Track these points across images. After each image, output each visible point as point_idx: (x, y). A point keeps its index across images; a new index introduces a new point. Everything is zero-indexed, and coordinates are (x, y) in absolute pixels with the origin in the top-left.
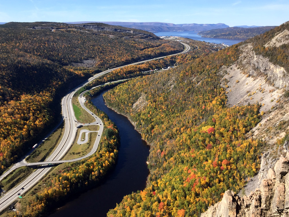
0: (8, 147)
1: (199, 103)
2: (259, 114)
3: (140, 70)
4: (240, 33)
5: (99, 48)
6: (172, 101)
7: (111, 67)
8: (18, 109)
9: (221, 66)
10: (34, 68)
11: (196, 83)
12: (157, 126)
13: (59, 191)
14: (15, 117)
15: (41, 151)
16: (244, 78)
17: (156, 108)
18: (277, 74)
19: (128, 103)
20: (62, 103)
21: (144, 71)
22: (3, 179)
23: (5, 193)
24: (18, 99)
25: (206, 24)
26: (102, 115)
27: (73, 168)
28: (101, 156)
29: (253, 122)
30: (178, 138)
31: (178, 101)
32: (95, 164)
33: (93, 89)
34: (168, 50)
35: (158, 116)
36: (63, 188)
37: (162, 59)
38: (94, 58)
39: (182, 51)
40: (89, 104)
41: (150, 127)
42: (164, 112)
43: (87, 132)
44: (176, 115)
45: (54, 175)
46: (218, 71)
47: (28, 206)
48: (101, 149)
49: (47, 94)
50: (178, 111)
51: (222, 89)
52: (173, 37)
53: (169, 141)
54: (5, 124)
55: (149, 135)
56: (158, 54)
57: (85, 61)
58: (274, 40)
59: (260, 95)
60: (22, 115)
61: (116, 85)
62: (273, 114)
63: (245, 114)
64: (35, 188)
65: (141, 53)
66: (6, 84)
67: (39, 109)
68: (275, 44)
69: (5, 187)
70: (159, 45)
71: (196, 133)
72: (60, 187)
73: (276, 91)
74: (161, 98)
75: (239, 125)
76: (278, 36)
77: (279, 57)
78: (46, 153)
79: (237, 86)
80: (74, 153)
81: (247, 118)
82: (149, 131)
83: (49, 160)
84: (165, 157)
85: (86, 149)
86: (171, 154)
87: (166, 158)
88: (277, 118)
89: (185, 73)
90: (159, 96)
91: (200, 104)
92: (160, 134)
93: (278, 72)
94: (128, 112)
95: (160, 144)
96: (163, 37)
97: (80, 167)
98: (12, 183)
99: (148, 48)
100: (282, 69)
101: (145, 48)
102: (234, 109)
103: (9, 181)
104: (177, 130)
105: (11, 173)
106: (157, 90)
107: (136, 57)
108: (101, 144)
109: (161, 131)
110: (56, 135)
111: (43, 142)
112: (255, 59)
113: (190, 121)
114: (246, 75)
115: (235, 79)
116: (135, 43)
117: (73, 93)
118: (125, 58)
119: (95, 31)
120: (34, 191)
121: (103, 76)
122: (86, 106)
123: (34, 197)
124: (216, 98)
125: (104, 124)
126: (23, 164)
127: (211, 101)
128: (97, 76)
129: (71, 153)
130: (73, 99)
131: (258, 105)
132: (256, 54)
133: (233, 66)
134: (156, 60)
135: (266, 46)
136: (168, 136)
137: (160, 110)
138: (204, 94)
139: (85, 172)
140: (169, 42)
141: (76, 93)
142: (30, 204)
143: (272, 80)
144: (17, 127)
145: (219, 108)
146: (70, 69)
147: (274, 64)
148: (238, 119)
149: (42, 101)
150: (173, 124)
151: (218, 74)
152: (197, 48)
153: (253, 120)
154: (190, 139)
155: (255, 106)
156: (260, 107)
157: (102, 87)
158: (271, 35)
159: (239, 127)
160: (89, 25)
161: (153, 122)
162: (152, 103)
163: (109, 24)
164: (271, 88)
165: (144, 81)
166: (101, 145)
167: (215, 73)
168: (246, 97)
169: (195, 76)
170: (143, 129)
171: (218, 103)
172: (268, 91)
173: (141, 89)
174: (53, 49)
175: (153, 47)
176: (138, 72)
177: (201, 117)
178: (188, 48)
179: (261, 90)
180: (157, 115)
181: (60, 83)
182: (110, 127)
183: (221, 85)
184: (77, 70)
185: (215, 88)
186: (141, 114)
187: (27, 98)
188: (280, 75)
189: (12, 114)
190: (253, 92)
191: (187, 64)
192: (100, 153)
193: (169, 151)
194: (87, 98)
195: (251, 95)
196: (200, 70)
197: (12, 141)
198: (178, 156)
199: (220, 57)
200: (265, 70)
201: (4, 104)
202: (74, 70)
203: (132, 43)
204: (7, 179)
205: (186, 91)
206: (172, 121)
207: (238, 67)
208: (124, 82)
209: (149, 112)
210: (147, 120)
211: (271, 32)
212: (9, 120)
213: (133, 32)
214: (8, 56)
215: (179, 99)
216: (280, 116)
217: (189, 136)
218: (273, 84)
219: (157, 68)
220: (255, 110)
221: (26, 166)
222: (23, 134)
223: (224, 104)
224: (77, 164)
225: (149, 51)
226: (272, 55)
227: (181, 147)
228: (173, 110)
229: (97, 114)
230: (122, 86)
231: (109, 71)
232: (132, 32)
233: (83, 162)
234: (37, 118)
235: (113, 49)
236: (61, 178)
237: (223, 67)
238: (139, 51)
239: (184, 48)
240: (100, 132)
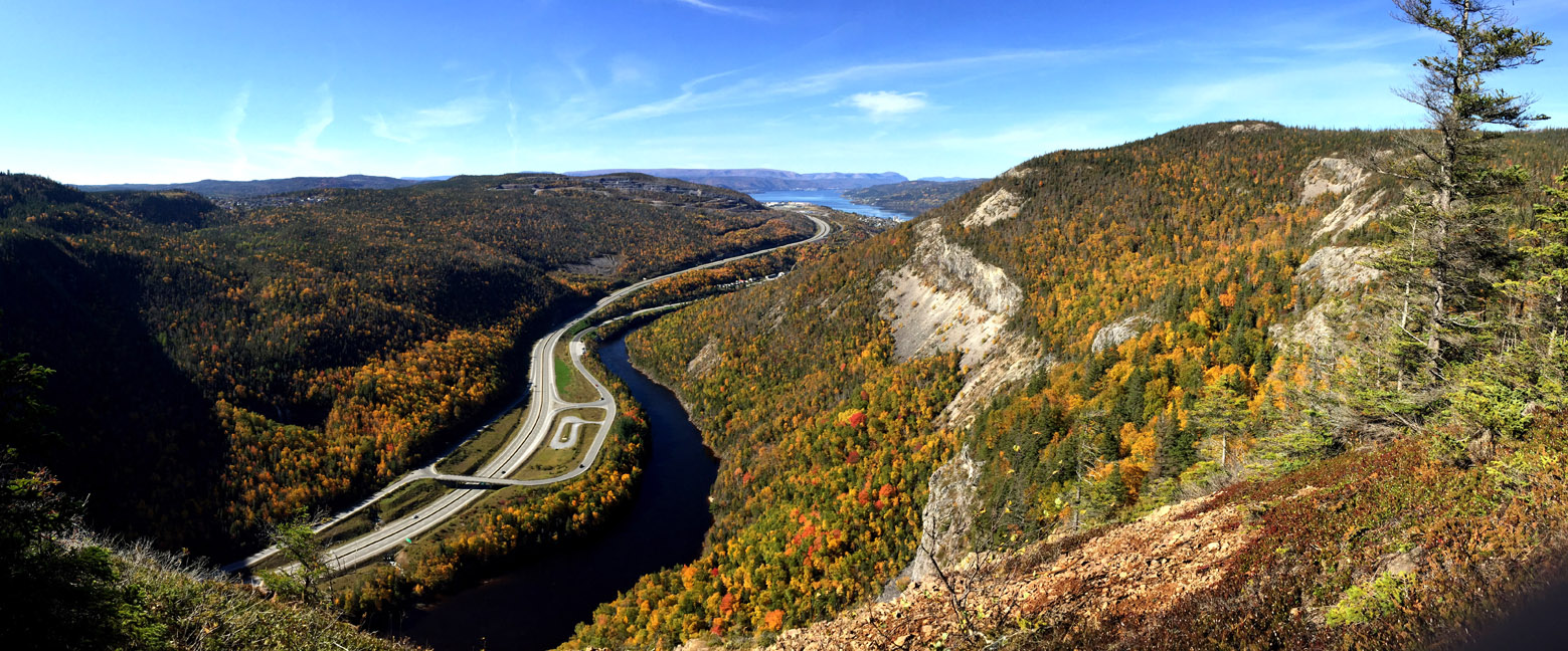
0: (406, 435)
1: (834, 357)
2: (958, 373)
3: (714, 281)
4: (929, 193)
5: (629, 232)
6: (777, 354)
7: (650, 274)
8: (438, 360)
9: (879, 271)
10: (485, 274)
11: (829, 312)
12: (738, 413)
13: (491, 546)
14: (429, 376)
15: (470, 453)
16: (927, 296)
17: (740, 372)
18: (990, 283)
19: (678, 359)
20: (533, 354)
21: (722, 283)
22: (383, 498)
23: (383, 526)
24: (442, 337)
25: (860, 174)
26: (616, 385)
27: (530, 500)
28: (600, 479)
29: (947, 391)
30: (785, 440)
31: (790, 354)
32: (582, 495)
33: (606, 325)
34: (781, 233)
35: (742, 390)
36: (501, 539)
37: (765, 254)
38: (615, 253)
39: (811, 236)
40: (591, 360)
41: (723, 415)
42: (758, 379)
43: (577, 423)
44: (785, 386)
45: (487, 507)
46: (872, 282)
47: (421, 562)
48: (601, 463)
49: (502, 332)
50: (789, 377)
51: (883, 322)
52: (796, 203)
53: (762, 448)
54: (408, 387)
55: (720, 434)
56: (758, 243)
57: (595, 262)
58: (980, 211)
59: (960, 330)
60: (445, 372)
61: (658, 315)
62: (987, 368)
63: (930, 377)
64: (442, 527)
65: (718, 241)
66: (424, 305)
67: (481, 363)
68: (982, 219)
69: (385, 514)
70: (761, 223)
71: (824, 427)
72: (495, 536)
73: (990, 320)
74: (753, 348)
75: (919, 402)
76: (988, 203)
77: (992, 247)
78: (480, 458)
79: (913, 313)
80: (539, 467)
81: (935, 383)
82: (720, 425)
83: (485, 475)
84: (750, 487)
85: (568, 462)
86: (764, 479)
87: (754, 488)
88: (996, 378)
89: (806, 289)
90: (749, 343)
91: (836, 359)
92: (745, 430)
93: (991, 279)
94: (677, 379)
95: (742, 454)
96: (773, 204)
97: (546, 499)
98: (399, 508)
99: (735, 230)
100: (999, 272)
101: (727, 231)
102: (908, 366)
103: (394, 504)
104: (783, 422)
105: (403, 488)
106: (743, 328)
107: (705, 251)
108: (604, 451)
109: (746, 423)
110: (507, 421)
111: (479, 434)
112: (947, 252)
113: (814, 401)
114: (932, 289)
115: (910, 299)
116: (706, 219)
117: (562, 332)
118: (682, 255)
119: (625, 190)
120: (440, 533)
121: (631, 296)
122: (584, 363)
123: (437, 546)
124: (869, 345)
125: (618, 407)
126: (429, 473)
127: (859, 353)
128: (617, 295)
129: (534, 465)
130: (557, 346)
131: (957, 352)
132: (948, 243)
133: (904, 270)
134: (752, 258)
135: (966, 223)
136: (760, 438)
137: (749, 376)
138: (844, 337)
139: (555, 513)
140: (784, 215)
141: (565, 333)
142: (425, 558)
143: (981, 297)
144: (429, 395)
145: (877, 366)
146: (559, 277)
147: (984, 261)
148: (916, 389)
149: (491, 346)
150: (774, 408)
151: (873, 290)
152: (840, 228)
153: (946, 387)
154: (811, 442)
155: (951, 355)
156: (959, 355)
157: (625, 322)
158: (974, 201)
159: (918, 407)
160: (612, 177)
161: (731, 403)
162: (730, 358)
163: (661, 175)
164: (981, 312)
165: (716, 309)
166: (604, 455)
167: (867, 287)
168: (933, 337)
169: (826, 294)
170: (707, 420)
171: (875, 355)
172: (976, 321)
173: (707, 328)
174: (529, 234)
175: (746, 227)
176: (708, 287)
177: (836, 391)
178: (824, 229)
179: (963, 320)
180: (740, 387)
181: (534, 309)
182: (630, 414)
183: (881, 314)
184: (575, 280)
185: (867, 320)
186: (705, 386)
187: (460, 337)
188: (996, 285)
189: (424, 368)
190: (946, 323)
191: (811, 269)
192: (599, 472)
193: (763, 472)
194: (588, 345)
195: (942, 332)
196: (835, 282)
197: (415, 425)
198: (781, 483)
199: (876, 250)
200: (968, 275)
201: (414, 347)
202: (569, 280)
203: (698, 218)
204: (393, 499)
205: (806, 331)
206: (774, 402)
207: (913, 271)
208: (678, 308)
209: (723, 379)
210: (717, 398)
211: (974, 192)
212: (416, 380)
213: (703, 193)
214: (439, 248)
215: (793, 348)
216: (1000, 371)
217: (810, 434)
218: (984, 304)
219: (753, 276)
220: (951, 365)
221: (434, 479)
222: (439, 411)
223: (888, 356)
224: (542, 491)
225: (736, 238)
226: (977, 244)
227: (792, 462)
228: (778, 375)
229: (606, 382)
230: (668, 320)
231: (646, 283)
232: (699, 192)
233: (554, 490)
234: (473, 381)
235: (658, 233)
236: (498, 518)
237: (882, 273)
238: (714, 236)
239: (815, 228)
240: (606, 424)
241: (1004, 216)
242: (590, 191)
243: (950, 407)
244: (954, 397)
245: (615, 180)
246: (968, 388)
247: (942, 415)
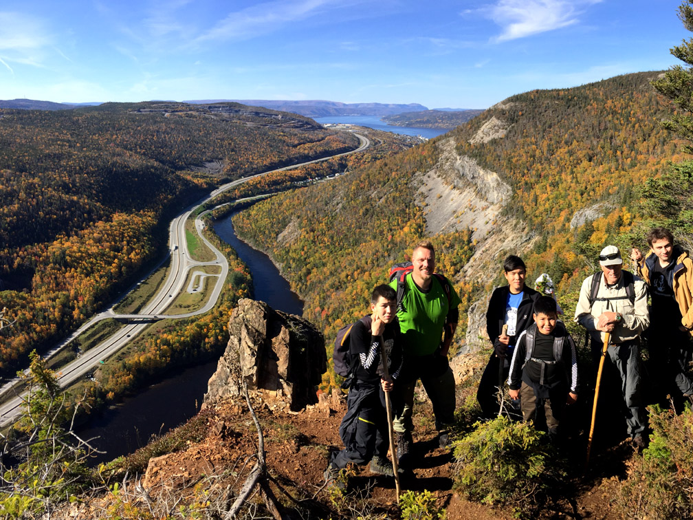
0: (91, 288)
1: (383, 231)
2: (471, 244)
3: (292, 179)
4: (442, 119)
5: (230, 144)
6: (339, 229)
7: (246, 174)
8: (108, 234)
9: (414, 173)
10: (134, 173)
11: (377, 200)
12: (315, 270)
13: (156, 361)
14: (102, 246)
15: (135, 298)
16: (447, 192)
17: (315, 242)
18: (488, 183)
19: (270, 233)
20: (171, 229)
21: (297, 181)
22: (80, 334)
23: (82, 354)
24: (109, 219)
25: (393, 105)
26: (228, 250)
27: (177, 328)
28: (221, 315)
29: (463, 256)
30: (350, 288)
31: (349, 229)
32: (211, 325)
33: (218, 209)
34: (335, 146)
35: (317, 255)
36: (162, 356)
37: (326, 161)
38: (221, 159)
39: (357, 148)
40: (209, 233)
41: (305, 271)
42: (327, 247)
43: (203, 275)
44: (347, 251)
45: (150, 335)
46: (409, 181)
47: (111, 376)
48: (221, 304)
49: (149, 214)
50: (349, 245)
51: (418, 208)
52: (343, 125)
53: (334, 293)
54: (89, 255)
55: (303, 284)
56: (320, 152)
57: (208, 165)
58: (480, 133)
59: (470, 215)
60: (113, 243)
61: (253, 203)
62: (489, 241)
63: (452, 246)
64: (122, 350)
65: (294, 152)
66: (94, 196)
67: (137, 236)
68: (482, 138)
69: (82, 345)
70: (323, 139)
71: (378, 279)
72: (157, 354)
73: (490, 208)
74: (323, 226)
75: (445, 263)
76: (486, 127)
77: (489, 158)
78: (142, 301)
79: (438, 203)
80: (181, 306)
81: (456, 251)
82: (303, 278)
83: (145, 313)
84: (327, 320)
85: (199, 302)
86: (337, 313)
87: (330, 320)
88: (496, 247)
89: (358, 185)
90: (320, 223)
91: (385, 233)
92: (320, 282)
93: (490, 181)
94: (270, 246)
95: (320, 298)
96: (329, 125)
97: (188, 327)
98: (92, 340)
99: (304, 143)
100: (495, 175)
101: (299, 144)
102: (437, 239)
103: (88, 338)
104: (347, 276)
105: (92, 327)
106: (316, 213)
107: (285, 158)
108: (223, 295)
109: (321, 277)
110: (158, 276)
111: (139, 287)
112: (459, 162)
113: (369, 261)
114: (450, 187)
115: (435, 193)
116: (284, 136)
117: (188, 214)
118: (269, 160)
119: (226, 115)
120: (121, 355)
121: (234, 189)
122: (204, 235)
123: (120, 364)
124: (409, 224)
125: (230, 265)
126: (109, 314)
127: (402, 228)
128: (225, 188)
129: (177, 305)
130: (187, 223)
131: (469, 230)
132: (460, 155)
133: (432, 173)
134: (317, 163)
135: (472, 141)
136: (332, 286)
137: (321, 245)
138: (389, 217)
139: (194, 336)
140: (336, 133)
141: (192, 214)
142: (114, 373)
143: (483, 193)
144: (104, 260)
145: (415, 238)
146: (187, 175)
147: (484, 168)
148: (443, 254)
149: (143, 224)
150: (340, 267)
151: (410, 186)
152: (380, 142)
153: (463, 253)
154: (368, 289)
155: (466, 232)
156: (471, 233)
157: (230, 206)
158: (476, 125)
159: (444, 266)
160: (217, 105)
161: (309, 263)
162: (307, 233)
163: (248, 104)
164: (483, 203)
165: (296, 198)
166: (223, 298)
167: (406, 184)
168: (452, 220)
169: (375, 188)
170: (293, 274)
171: (413, 230)
172: (481, 209)
173: (291, 211)
174: (163, 144)
175: (311, 141)
176: (289, 183)
177: (386, 254)
178: (366, 143)
179: (472, 208)
180: (315, 253)
181: (170, 197)
182: (239, 270)
183: (416, 203)
184: (197, 176)
185: (406, 207)
186: (291, 251)
187: (121, 218)
188: (493, 184)
189: (99, 241)
190: (460, 211)
191: (362, 170)
192: (220, 309)
193: (335, 310)
194: (206, 222)
195: (457, 217)
196: (381, 180)
197: (97, 281)
198: (348, 316)
199: (411, 158)
200: (473, 178)
201: (90, 226)
202: (192, 177)
203: (280, 135)
204: (87, 334)
205: (361, 214)
206: (339, 262)
207: (438, 174)
208: (266, 198)
209: (303, 247)
210: (299, 260)
211: (475, 119)
212: (94, 250)
213: (282, 117)
214: (100, 155)
215: (351, 225)
216: (499, 244)
217: (368, 283)
218: (485, 198)
219: (318, 176)
220: (466, 239)
221: (113, 318)
222: (112, 271)
223: (422, 232)
224: (183, 322)
225: (305, 149)
226: (480, 156)
227: (355, 302)
228: (341, 244)
229: (220, 248)
230: (261, 206)
231: (244, 180)
232: (280, 117)
233: (193, 321)
234: (133, 249)
235: (250, 145)
236: (158, 341)
237: (416, 174)
238: (291, 148)
239: (359, 142)
240: (222, 276)
241: (496, 136)
242: (202, 115)
243: (466, 268)
244: (468, 260)
245: (219, 107)
246: (477, 255)
247: (461, 273)
